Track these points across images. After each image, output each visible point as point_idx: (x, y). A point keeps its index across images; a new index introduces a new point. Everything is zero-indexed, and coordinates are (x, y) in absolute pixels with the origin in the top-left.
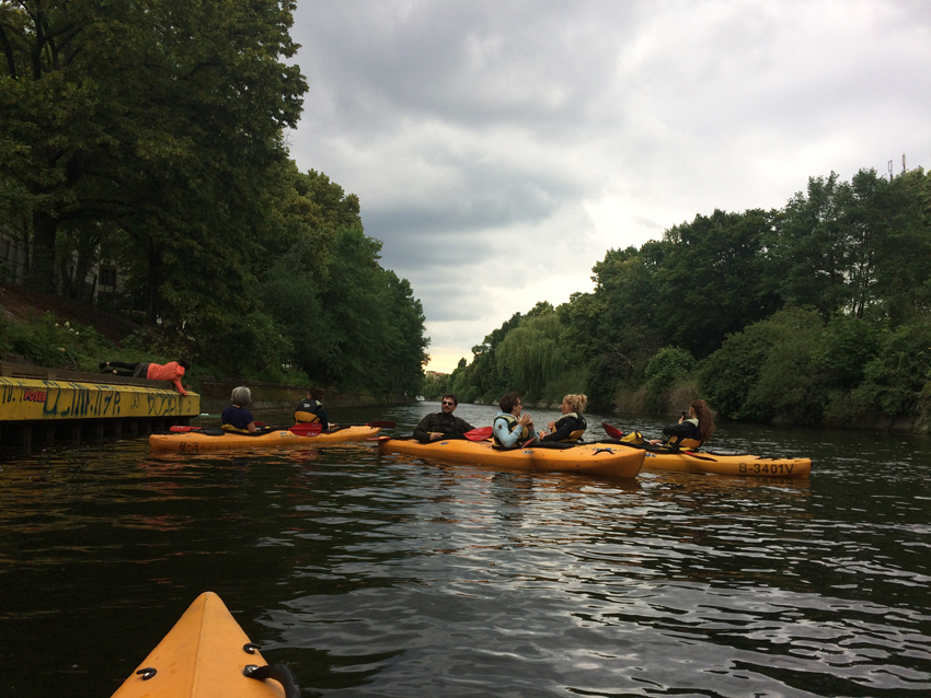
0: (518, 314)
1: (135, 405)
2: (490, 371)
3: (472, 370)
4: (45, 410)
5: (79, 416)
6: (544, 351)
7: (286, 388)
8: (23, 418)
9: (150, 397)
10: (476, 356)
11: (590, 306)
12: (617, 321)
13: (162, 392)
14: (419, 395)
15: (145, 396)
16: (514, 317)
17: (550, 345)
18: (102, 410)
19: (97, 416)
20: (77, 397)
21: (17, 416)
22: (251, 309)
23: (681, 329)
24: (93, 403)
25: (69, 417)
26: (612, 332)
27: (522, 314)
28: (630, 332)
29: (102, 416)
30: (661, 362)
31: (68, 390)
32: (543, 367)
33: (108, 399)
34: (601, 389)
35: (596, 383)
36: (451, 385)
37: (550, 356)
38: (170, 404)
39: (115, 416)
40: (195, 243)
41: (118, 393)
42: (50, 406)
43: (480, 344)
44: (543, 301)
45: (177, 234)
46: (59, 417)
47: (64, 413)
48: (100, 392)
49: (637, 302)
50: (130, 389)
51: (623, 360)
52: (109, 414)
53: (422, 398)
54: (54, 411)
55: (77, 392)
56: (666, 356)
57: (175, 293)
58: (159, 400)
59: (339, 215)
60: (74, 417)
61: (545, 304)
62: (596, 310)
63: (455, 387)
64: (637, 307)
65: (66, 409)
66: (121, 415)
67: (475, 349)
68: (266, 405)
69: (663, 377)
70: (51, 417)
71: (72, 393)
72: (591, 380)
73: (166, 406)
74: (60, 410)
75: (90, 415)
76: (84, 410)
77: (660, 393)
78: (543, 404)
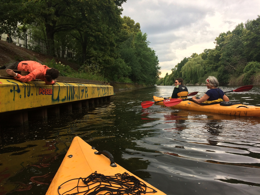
0: (185, 58)
1: (93, 93)
2: (177, 76)
3: (171, 76)
4: (53, 100)
5: (71, 101)
6: (197, 68)
7: (126, 84)
8: (40, 106)
9: (98, 89)
10: (173, 71)
11: (214, 52)
12: (229, 55)
13: (102, 86)
14: (155, 84)
15: (97, 88)
16: (184, 59)
17: (199, 66)
18: (81, 96)
19: (79, 100)
20: (69, 90)
21: (36, 105)
22: (117, 58)
23: (255, 55)
24: (76, 93)
25: (66, 101)
26: (227, 59)
27: (187, 58)
28: (234, 58)
29: (81, 99)
30: (250, 67)
31: (64, 87)
32: (197, 73)
33: (83, 91)
34: (223, 78)
35: (221, 76)
36: (164, 81)
37: (199, 69)
38: (105, 91)
39: (86, 98)
40: (100, 33)
41: (86, 87)
42: (55, 97)
43: (174, 68)
44: (195, 53)
45: (93, 31)
46: (61, 102)
47: (63, 100)
48: (79, 87)
49: (236, 48)
50: (91, 85)
51: (232, 67)
52: (84, 98)
53: (156, 85)
54: (58, 99)
55: (69, 88)
56: (252, 65)
57: (95, 51)
58: (101, 90)
59: (135, 30)
60: (68, 101)
61: (195, 54)
62: (216, 53)
63: (166, 81)
64: (236, 50)
65: (64, 98)
66: (89, 98)
67: (172, 70)
68: (122, 89)
69: (251, 72)
70: (56, 103)
71: (66, 88)
72: (219, 75)
73: (104, 92)
74: (61, 98)
75: (76, 99)
76: (73, 97)
77: (250, 77)
78: (198, 84)
